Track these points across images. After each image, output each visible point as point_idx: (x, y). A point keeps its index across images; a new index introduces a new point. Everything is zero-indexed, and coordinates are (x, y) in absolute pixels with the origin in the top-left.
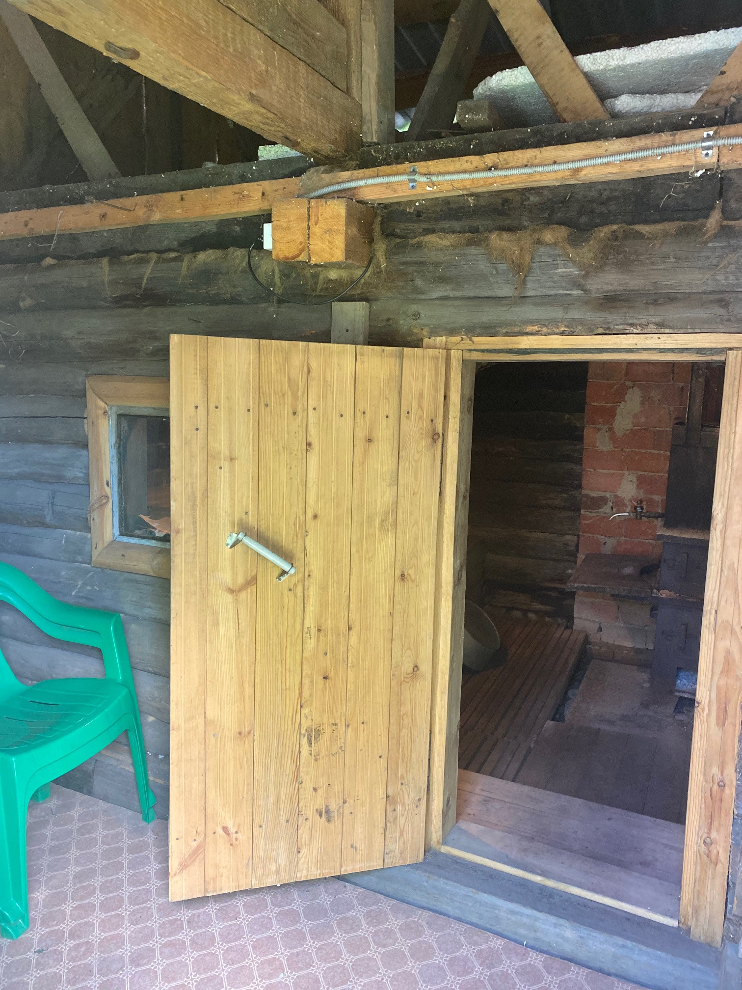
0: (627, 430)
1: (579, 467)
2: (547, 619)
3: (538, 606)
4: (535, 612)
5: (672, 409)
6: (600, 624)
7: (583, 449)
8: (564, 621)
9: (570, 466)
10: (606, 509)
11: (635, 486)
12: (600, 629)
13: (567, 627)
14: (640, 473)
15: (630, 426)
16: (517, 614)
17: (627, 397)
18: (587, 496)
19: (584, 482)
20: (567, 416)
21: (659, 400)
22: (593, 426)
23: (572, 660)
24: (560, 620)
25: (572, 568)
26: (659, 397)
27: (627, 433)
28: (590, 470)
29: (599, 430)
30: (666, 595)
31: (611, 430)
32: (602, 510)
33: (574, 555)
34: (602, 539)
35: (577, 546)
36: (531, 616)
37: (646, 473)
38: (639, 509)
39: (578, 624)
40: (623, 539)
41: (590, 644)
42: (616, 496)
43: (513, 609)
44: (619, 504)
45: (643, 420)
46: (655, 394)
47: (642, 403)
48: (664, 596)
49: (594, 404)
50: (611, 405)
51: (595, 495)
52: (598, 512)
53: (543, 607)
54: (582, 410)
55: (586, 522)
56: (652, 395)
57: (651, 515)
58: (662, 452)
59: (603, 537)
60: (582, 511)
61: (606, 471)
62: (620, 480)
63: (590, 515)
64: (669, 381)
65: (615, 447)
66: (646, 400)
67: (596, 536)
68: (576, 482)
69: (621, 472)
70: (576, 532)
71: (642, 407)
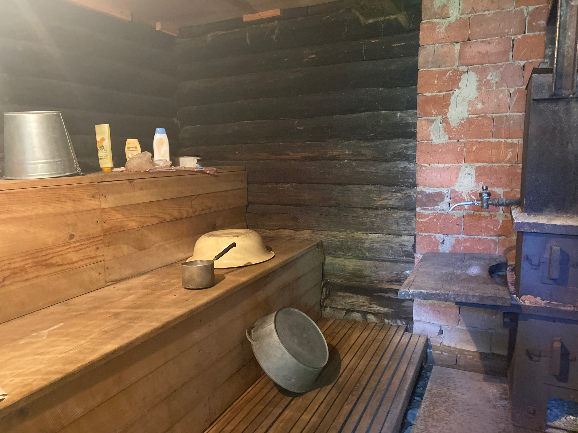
0: (463, 119)
1: (412, 165)
2: (386, 321)
3: (376, 308)
4: (374, 314)
5: (512, 91)
6: (441, 327)
7: (415, 146)
8: (404, 322)
9: (403, 165)
10: (443, 206)
11: (474, 179)
12: (441, 332)
13: (407, 330)
14: (478, 165)
15: (466, 115)
17: (462, 84)
18: (422, 192)
19: (419, 179)
20: (399, 114)
21: (497, 82)
22: (426, 118)
24: (399, 323)
25: (410, 269)
26: (496, 80)
27: (463, 122)
28: (424, 165)
29: (433, 121)
30: (531, 302)
31: (445, 121)
32: (439, 207)
33: (410, 255)
34: (440, 237)
35: (414, 246)
36: (371, 318)
37: (485, 164)
38: (485, 196)
39: (417, 327)
40: (461, 236)
41: (431, 348)
42: (454, 192)
44: (456, 197)
45: (479, 106)
46: (492, 77)
47: (479, 88)
48: (527, 303)
49: (427, 94)
50: (444, 93)
51: (431, 192)
52: (434, 210)
53: (382, 309)
54: (414, 107)
55: (422, 220)
56: (489, 78)
57: (500, 203)
58: (502, 140)
59: (442, 236)
60: (418, 209)
61: (441, 165)
62: (457, 174)
63: (427, 212)
64: (508, 60)
65: (450, 139)
66: (482, 84)
67: (434, 234)
68: (411, 181)
69: (457, 165)
70: (412, 232)
71: (478, 92)
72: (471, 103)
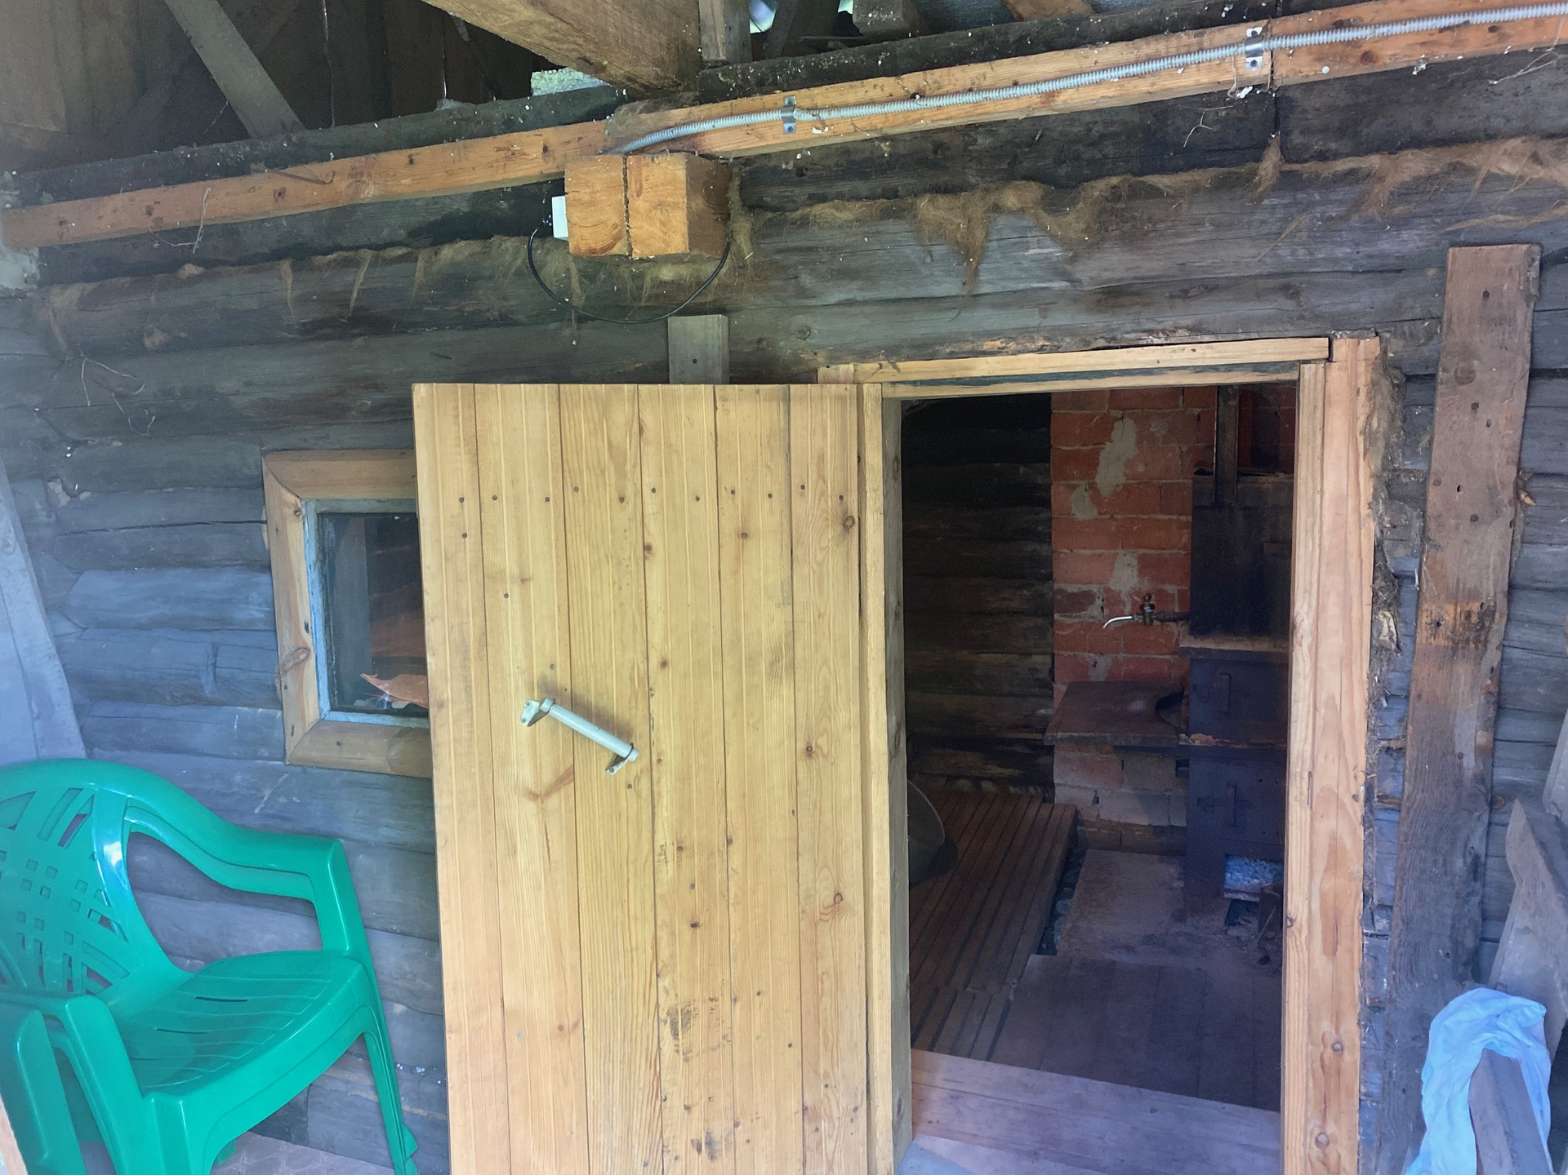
0: (1118, 486)
1: (1045, 547)
2: (1012, 790)
3: (994, 770)
4: (993, 779)
5: (1185, 449)
6: (1095, 791)
7: (1050, 519)
8: (1040, 790)
9: (1030, 547)
10: (1094, 610)
11: (1135, 573)
12: (1096, 800)
13: (1044, 800)
14: (1142, 551)
15: (1122, 480)
16: (964, 784)
17: (1116, 434)
18: (1061, 591)
19: (1057, 573)
20: (1022, 469)
21: (1163, 436)
22: (1064, 482)
23: (1059, 853)
24: (1031, 790)
25: (1046, 707)
26: (1163, 432)
27: (1118, 490)
28: (1065, 550)
29: (1074, 487)
30: (1201, 742)
31: (1092, 487)
32: (1088, 613)
33: (1047, 685)
34: (1090, 657)
35: (1052, 671)
36: (987, 786)
37: (1151, 551)
38: (1147, 609)
39: (1061, 795)
40: (1122, 655)
41: (1082, 824)
42: (1108, 590)
43: (959, 777)
44: (1113, 603)
45: (1141, 468)
46: (1157, 428)
47: (1139, 443)
48: (1197, 743)
49: (1065, 448)
50: (1090, 447)
51: (1075, 590)
52: (1080, 617)
53: (1004, 771)
54: (1046, 458)
55: (1064, 633)
56: (1152, 429)
57: (1167, 618)
58: (1175, 517)
59: (1092, 655)
60: (1056, 616)
61: (1088, 552)
62: (1112, 564)
63: (1069, 621)
64: (1176, 406)
65: (1100, 513)
66: (1143, 438)
67: (1081, 653)
68: (1043, 571)
69: (1112, 551)
70: (1049, 650)
71: (1139, 448)
72: (1129, 464)
